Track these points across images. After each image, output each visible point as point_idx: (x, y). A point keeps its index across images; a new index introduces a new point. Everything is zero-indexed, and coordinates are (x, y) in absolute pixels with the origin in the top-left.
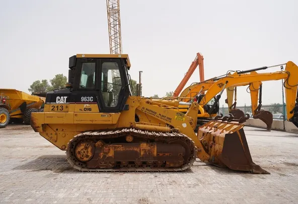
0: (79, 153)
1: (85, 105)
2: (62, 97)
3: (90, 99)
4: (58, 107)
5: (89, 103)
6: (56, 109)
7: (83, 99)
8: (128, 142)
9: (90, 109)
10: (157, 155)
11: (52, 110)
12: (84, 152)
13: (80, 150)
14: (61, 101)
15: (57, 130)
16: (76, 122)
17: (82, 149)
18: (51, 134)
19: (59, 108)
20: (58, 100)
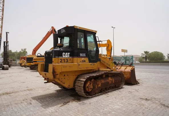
0: (88, 87)
1: (83, 59)
2: (66, 53)
3: (84, 55)
4: (64, 59)
5: (84, 57)
6: (63, 61)
7: (81, 55)
8: (104, 78)
9: (85, 61)
10: (115, 82)
11: (61, 62)
12: (90, 86)
13: (88, 86)
14: (66, 55)
15: (65, 75)
16: (79, 69)
17: (89, 85)
18: (62, 79)
19: (66, 60)
20: (64, 55)
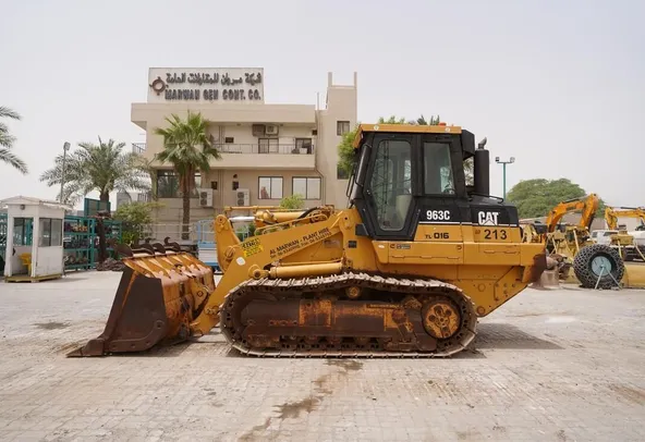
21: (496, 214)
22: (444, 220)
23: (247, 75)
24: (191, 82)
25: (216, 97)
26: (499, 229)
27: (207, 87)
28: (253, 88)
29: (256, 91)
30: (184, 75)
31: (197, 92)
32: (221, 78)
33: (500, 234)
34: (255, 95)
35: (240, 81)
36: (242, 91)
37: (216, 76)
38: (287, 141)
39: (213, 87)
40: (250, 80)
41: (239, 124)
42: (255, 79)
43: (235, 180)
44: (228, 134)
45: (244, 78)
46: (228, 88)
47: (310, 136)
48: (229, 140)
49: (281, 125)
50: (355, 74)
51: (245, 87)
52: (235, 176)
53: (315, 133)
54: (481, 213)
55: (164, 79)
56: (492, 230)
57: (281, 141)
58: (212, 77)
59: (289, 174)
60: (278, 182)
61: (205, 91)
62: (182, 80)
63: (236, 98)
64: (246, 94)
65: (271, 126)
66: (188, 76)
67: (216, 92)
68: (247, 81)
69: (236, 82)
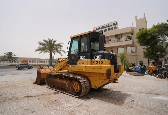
21: (100, 56)
22: (83, 59)
23: (113, 23)
24: (101, 29)
25: (107, 31)
26: (101, 61)
27: (104, 29)
28: (115, 26)
29: (116, 27)
30: (99, 27)
31: (103, 30)
32: (107, 26)
33: (101, 62)
34: (116, 28)
35: (112, 25)
36: (112, 28)
37: (106, 26)
38: (124, 38)
39: (106, 28)
40: (114, 24)
41: (111, 36)
42: (115, 24)
43: (112, 50)
44: (109, 39)
45: (113, 24)
46: (109, 28)
47: (131, 35)
48: (110, 40)
49: (122, 34)
50: (145, 13)
51: (113, 26)
52: (112, 49)
53: (132, 34)
54: (95, 56)
55: (96, 30)
56: (98, 61)
57: (123, 38)
58: (105, 26)
59: (125, 47)
60: (123, 49)
61: (104, 30)
62: (99, 29)
63: (111, 30)
64: (113, 28)
65: (119, 35)
66: (100, 27)
67: (107, 29)
68: (113, 25)
69: (111, 26)
